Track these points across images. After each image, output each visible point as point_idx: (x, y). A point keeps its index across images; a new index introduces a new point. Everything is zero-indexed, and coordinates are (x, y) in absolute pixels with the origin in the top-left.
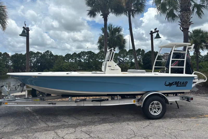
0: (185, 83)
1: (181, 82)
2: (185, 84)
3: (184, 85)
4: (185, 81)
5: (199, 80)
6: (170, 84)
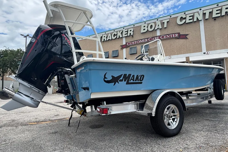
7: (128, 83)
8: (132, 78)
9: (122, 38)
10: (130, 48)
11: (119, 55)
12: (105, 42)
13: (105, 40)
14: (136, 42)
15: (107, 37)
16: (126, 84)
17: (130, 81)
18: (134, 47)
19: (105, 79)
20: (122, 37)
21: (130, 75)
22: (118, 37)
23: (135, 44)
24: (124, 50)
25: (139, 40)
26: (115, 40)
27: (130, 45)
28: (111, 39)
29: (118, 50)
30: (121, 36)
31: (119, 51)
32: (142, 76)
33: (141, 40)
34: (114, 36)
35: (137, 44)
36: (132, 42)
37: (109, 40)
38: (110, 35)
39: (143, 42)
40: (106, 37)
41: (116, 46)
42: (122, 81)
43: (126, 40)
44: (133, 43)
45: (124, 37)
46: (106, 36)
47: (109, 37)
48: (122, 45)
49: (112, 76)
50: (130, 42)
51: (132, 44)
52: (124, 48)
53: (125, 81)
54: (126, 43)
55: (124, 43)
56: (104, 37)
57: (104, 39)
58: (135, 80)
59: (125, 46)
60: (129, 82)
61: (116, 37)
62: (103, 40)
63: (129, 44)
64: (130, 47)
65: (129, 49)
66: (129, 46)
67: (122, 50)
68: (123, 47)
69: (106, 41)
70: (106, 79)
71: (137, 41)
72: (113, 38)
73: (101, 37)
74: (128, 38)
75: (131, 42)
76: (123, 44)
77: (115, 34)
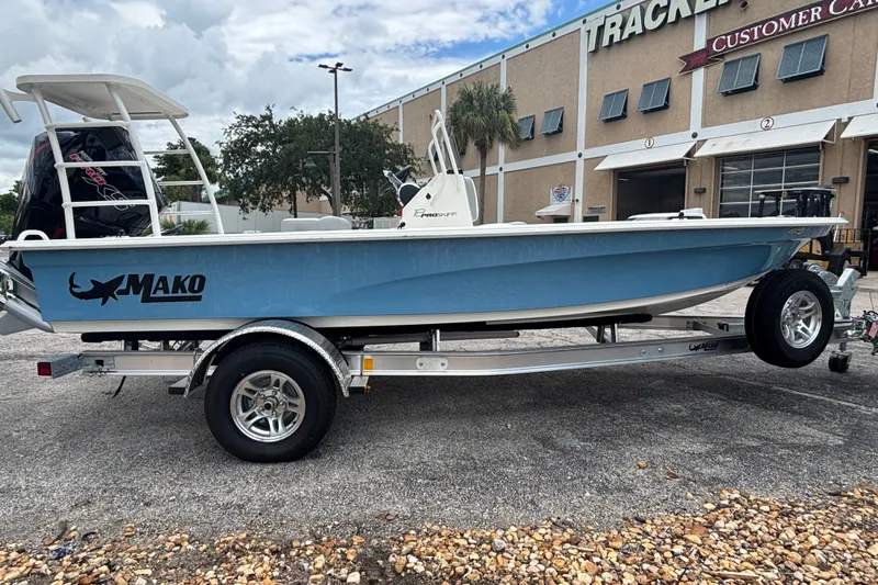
7: (146, 299)
8: (161, 286)
9: (691, 18)
10: (726, 64)
11: (671, 104)
12: (614, 49)
13: (616, 39)
14: (760, 31)
15: (622, 27)
16: (142, 301)
17: (154, 293)
18: (743, 59)
19: (73, 289)
20: (690, 14)
21: (149, 278)
22: (672, 18)
23: (752, 44)
24: (699, 76)
25: (777, 19)
26: (659, 32)
27: (728, 48)
28: (641, 31)
29: (667, 79)
30: (686, 12)
31: (674, 84)
32: (198, 279)
33: (787, 16)
34: (654, 17)
35: (763, 41)
36: (740, 31)
37: (632, 35)
38: (636, 13)
39: (796, 27)
40: (619, 24)
41: (661, 60)
42: (125, 292)
43: (708, 29)
44: (740, 39)
45: (699, 14)
46: (618, 20)
47: (633, 24)
48: (688, 56)
49: (93, 281)
50: (726, 35)
51: (739, 45)
52: (697, 67)
53: (136, 292)
54: (710, 42)
55: (699, 44)
56: (613, 25)
57: (612, 37)
58: (170, 290)
59: (704, 55)
60: (152, 295)
61: (661, 17)
62: (606, 42)
63: (722, 43)
64: (728, 59)
65: (719, 67)
66: (722, 56)
67: (686, 79)
68: (692, 62)
69: (620, 42)
70: (75, 290)
71: (763, 23)
72: (651, 25)
73: (601, 29)
74: (719, 15)
75: (733, 33)
76: (695, 50)
77: (658, 6)
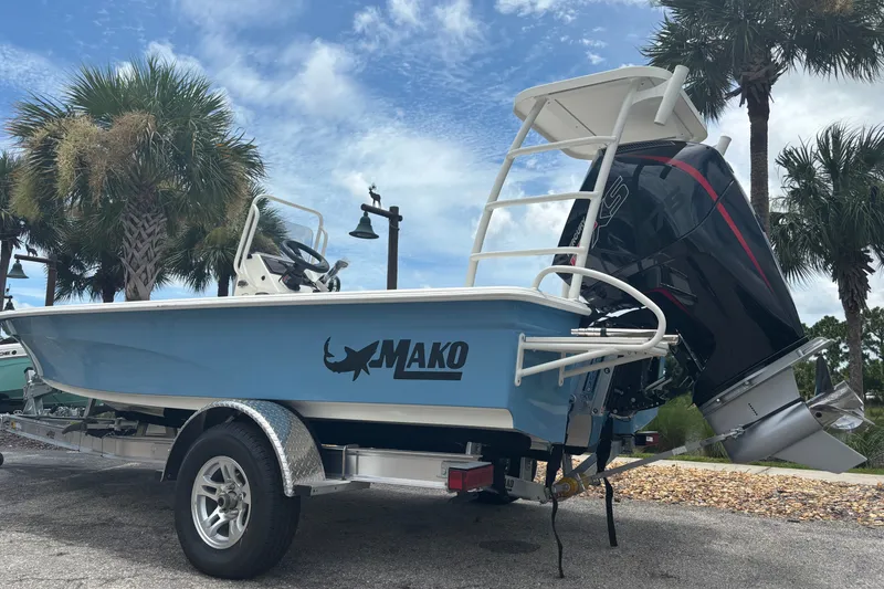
0: (452, 355)
1: (420, 347)
2: (451, 365)
3: (447, 369)
4: (447, 337)
5: (603, 334)
6: (355, 362)
